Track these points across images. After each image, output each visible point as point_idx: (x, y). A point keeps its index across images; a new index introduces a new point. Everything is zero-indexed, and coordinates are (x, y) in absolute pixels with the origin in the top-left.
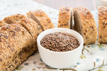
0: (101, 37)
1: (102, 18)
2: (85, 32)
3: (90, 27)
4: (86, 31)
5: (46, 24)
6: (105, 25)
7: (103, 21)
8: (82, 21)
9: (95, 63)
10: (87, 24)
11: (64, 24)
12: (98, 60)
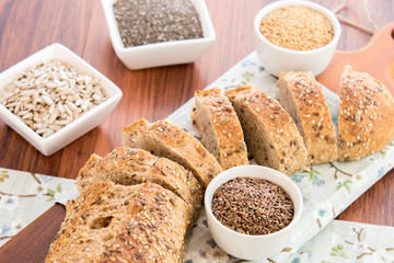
0: (313, 157)
1: (309, 116)
2: (281, 157)
3: (291, 144)
4: (284, 154)
5: (199, 162)
6: (318, 131)
7: (313, 122)
8: (271, 134)
9: (318, 220)
10: (282, 139)
11: (233, 149)
12: (322, 213)
